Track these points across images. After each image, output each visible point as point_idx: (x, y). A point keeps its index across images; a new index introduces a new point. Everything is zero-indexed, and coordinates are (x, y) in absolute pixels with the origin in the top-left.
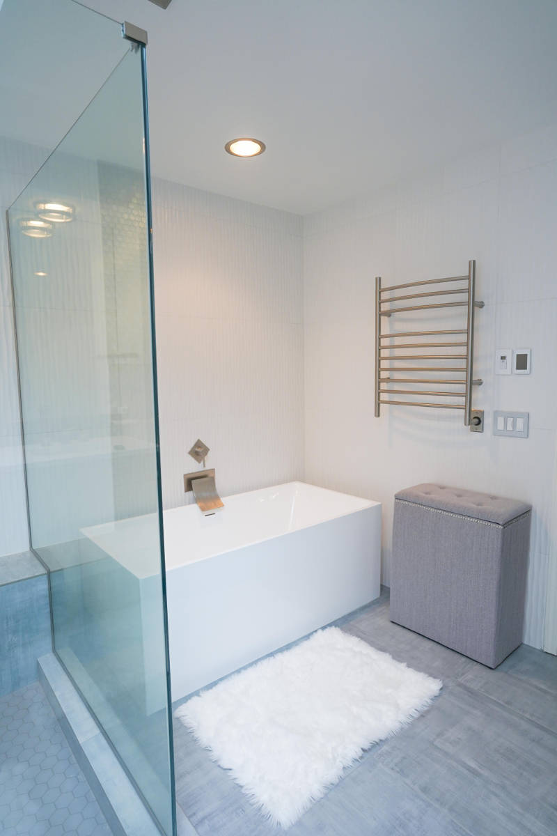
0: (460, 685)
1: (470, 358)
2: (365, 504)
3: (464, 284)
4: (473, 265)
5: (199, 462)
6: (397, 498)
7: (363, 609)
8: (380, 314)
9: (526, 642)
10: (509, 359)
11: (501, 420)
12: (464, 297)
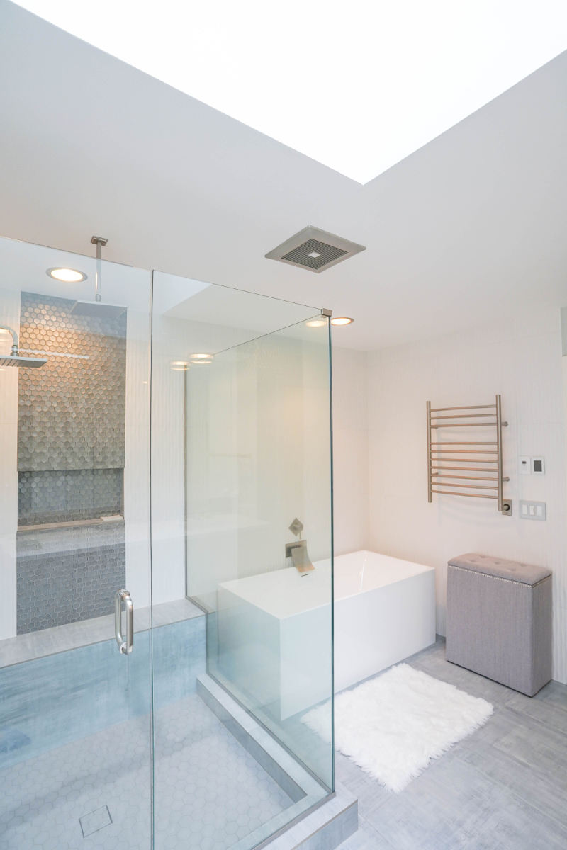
0: (507, 708)
1: (500, 462)
2: (423, 569)
3: (493, 411)
4: (499, 398)
5: (296, 535)
6: (450, 564)
7: (424, 651)
8: (430, 427)
9: (555, 678)
10: (528, 463)
11: (525, 507)
12: (494, 419)
